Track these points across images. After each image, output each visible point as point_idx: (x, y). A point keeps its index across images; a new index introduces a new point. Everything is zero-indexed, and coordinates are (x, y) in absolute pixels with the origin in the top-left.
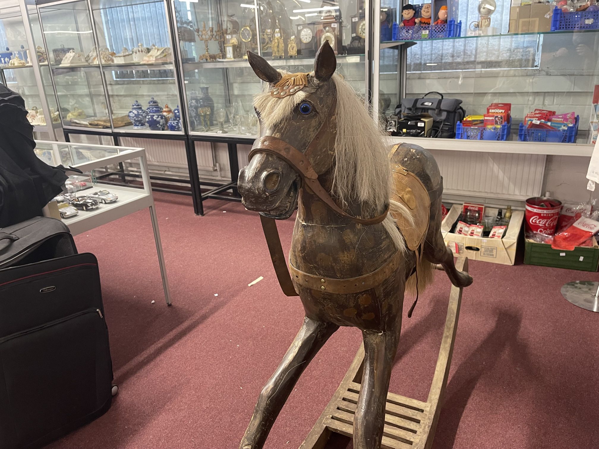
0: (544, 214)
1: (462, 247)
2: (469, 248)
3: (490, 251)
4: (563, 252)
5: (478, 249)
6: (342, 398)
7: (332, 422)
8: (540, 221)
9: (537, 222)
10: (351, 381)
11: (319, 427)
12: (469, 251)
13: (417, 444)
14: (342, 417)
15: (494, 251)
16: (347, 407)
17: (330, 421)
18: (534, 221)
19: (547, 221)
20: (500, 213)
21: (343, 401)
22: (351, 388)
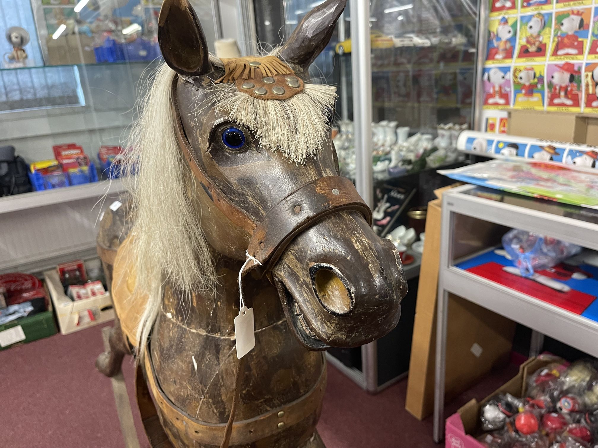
1: (97, 311)
2: (104, 309)
12: (106, 312)
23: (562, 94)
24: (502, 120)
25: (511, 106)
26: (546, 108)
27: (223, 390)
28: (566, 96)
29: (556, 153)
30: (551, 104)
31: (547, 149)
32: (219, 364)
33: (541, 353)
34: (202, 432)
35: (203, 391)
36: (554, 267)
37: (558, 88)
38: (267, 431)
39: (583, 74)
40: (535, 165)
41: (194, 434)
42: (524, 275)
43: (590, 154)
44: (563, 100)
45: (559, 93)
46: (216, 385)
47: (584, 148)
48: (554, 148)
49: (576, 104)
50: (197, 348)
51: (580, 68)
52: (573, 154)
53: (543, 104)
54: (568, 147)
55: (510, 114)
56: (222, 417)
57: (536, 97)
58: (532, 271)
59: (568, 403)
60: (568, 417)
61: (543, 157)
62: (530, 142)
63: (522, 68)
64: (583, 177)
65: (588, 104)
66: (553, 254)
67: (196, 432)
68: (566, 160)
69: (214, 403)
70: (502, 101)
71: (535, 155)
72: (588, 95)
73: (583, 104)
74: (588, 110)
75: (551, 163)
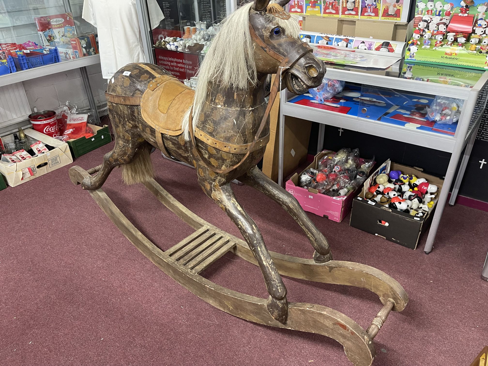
0: (52, 122)
1: (34, 169)
2: (39, 167)
3: (55, 160)
4: (92, 138)
5: (46, 164)
6: (176, 261)
7: (195, 270)
8: (51, 129)
9: (50, 130)
10: (163, 252)
12: (41, 168)
13: (232, 238)
15: (58, 159)
17: (193, 271)
18: (47, 131)
19: (55, 127)
20: (16, 137)
21: (179, 261)
22: (170, 254)
23: (330, 7)
25: (304, 14)
26: (322, 15)
27: (246, 130)
28: (332, 8)
29: (329, 40)
30: (325, 13)
31: (325, 38)
32: (245, 120)
33: (322, 150)
34: (237, 148)
35: (238, 132)
36: (331, 99)
37: (328, 3)
38: (258, 147)
40: (319, 47)
41: (235, 150)
42: (320, 103)
43: (345, 40)
44: (331, 10)
45: (329, 7)
46: (244, 128)
47: (342, 37)
48: (329, 38)
49: (337, 13)
50: (236, 116)
52: (338, 40)
53: (321, 13)
54: (335, 37)
55: (304, 18)
56: (246, 142)
57: (317, 9)
58: (323, 100)
59: (338, 168)
60: (338, 173)
61: (323, 42)
62: (317, 34)
64: (343, 52)
65: (343, 13)
66: (332, 91)
67: (235, 149)
68: (334, 45)
69: (242, 136)
70: (299, 10)
71: (319, 42)
72: (343, 7)
73: (340, 13)
74: (343, 16)
75: (327, 45)
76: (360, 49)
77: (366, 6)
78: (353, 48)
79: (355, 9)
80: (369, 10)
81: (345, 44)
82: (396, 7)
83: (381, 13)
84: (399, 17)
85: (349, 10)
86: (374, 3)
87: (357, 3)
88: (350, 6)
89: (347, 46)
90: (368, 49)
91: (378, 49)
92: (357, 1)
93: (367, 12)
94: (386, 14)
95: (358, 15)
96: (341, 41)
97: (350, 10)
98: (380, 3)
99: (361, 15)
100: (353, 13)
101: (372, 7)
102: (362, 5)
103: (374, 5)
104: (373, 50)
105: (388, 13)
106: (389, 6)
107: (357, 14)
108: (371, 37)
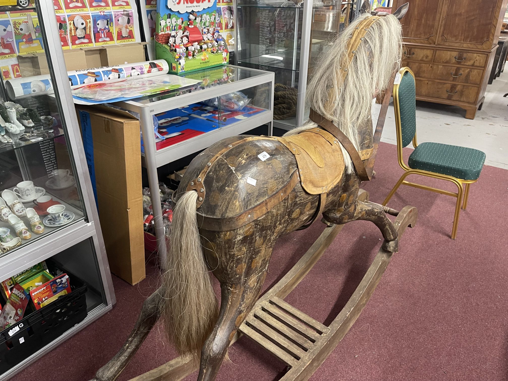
6: (308, 351)
7: (323, 329)
10: (293, 368)
11: (334, 327)
13: (266, 299)
14: (313, 332)
16: (306, 341)
17: (324, 331)
21: (308, 348)
22: (296, 360)
24: (13, 66)
25: (17, 54)
29: (97, 76)
31: (90, 75)
39: (68, 23)
40: (88, 87)
43: (115, 71)
47: (110, 68)
48: (94, 73)
49: (66, 44)
51: (64, 18)
54: (101, 70)
61: (90, 80)
62: (76, 73)
63: (21, 22)
65: (73, 43)
68: (105, 79)
70: (7, 51)
71: (85, 81)
72: (72, 37)
73: (70, 44)
74: (75, 47)
75: (96, 83)
76: (133, 76)
77: (98, 31)
78: (126, 77)
79: (87, 36)
80: (103, 36)
81: (116, 75)
82: (128, 28)
83: (115, 36)
84: (133, 38)
85: (79, 38)
86: (107, 27)
87: (88, 29)
88: (80, 33)
89: (119, 78)
90: (141, 74)
91: (149, 72)
92: (88, 27)
93: (101, 37)
94: (120, 37)
95: (92, 42)
96: (110, 73)
97: (81, 38)
98: (113, 26)
99: (95, 42)
100: (86, 41)
101: (105, 31)
102: (94, 31)
103: (107, 29)
104: (146, 73)
105: (122, 36)
106: (121, 28)
107: (90, 42)
108: (126, 63)
